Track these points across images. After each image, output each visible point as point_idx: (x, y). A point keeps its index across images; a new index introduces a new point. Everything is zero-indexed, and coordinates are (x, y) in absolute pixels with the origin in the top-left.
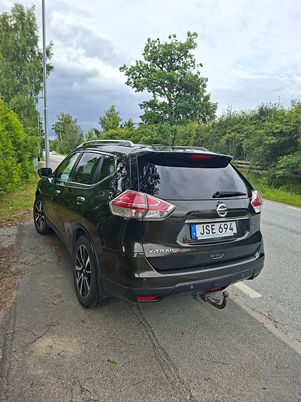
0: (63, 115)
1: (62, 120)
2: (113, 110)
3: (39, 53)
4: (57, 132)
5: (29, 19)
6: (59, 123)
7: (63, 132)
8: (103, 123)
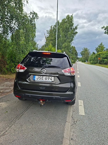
0: (84, 48)
1: (84, 50)
2: (101, 44)
3: (73, 28)
4: (82, 54)
5: (71, 18)
6: (83, 51)
7: (84, 54)
8: (97, 50)
